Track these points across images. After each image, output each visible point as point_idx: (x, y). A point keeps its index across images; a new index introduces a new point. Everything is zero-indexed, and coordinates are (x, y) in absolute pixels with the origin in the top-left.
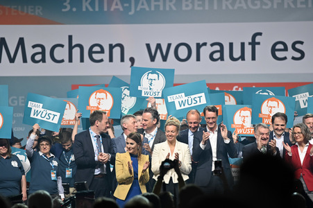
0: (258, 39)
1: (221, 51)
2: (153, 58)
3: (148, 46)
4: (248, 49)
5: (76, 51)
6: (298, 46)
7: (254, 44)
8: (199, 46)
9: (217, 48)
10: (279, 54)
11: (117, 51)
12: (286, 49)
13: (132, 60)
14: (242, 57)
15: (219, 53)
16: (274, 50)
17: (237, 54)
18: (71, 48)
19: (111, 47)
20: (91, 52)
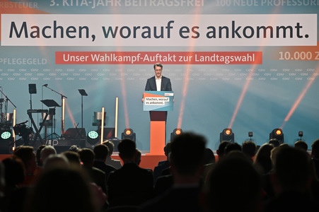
0: (171, 25)
1: (149, 32)
2: (106, 36)
3: (104, 28)
4: (165, 31)
5: (59, 31)
6: (195, 29)
7: (169, 28)
8: (135, 29)
9: (147, 30)
10: (184, 34)
11: (84, 31)
12: (188, 31)
13: (94, 37)
14: (162, 36)
15: (148, 33)
16: (181, 32)
17: (159, 34)
18: (55, 29)
19: (81, 28)
20: (68, 32)
